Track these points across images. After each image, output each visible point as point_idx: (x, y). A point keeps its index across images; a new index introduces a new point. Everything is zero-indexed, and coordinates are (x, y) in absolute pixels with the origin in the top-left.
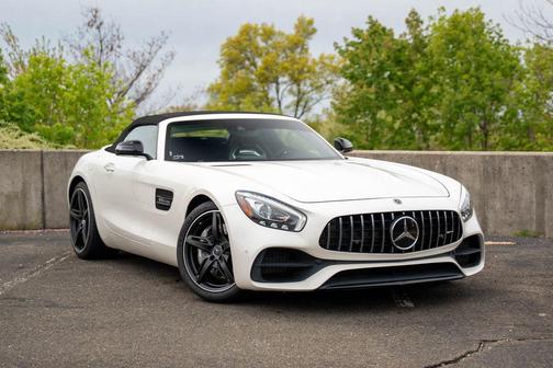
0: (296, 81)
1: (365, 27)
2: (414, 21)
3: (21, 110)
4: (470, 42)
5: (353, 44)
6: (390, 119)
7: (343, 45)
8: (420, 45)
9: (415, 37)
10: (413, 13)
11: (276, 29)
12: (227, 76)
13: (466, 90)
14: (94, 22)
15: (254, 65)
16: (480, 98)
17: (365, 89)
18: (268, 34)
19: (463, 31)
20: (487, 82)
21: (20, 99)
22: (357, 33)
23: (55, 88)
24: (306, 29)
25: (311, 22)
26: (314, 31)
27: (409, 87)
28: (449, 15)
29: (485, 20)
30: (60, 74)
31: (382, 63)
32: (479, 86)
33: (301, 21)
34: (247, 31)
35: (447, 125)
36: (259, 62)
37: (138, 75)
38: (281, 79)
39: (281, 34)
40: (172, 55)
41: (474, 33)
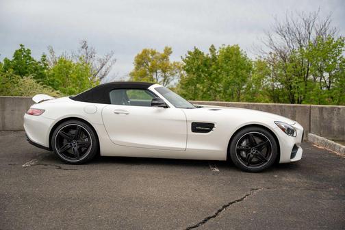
0: (164, 71)
1: (193, 51)
2: (212, 49)
3: (53, 81)
4: (234, 58)
5: (188, 57)
6: (201, 88)
7: (184, 57)
8: (214, 59)
9: (213, 55)
10: (212, 46)
11: (156, 51)
12: (137, 69)
13: (232, 77)
14: (85, 46)
15: (147, 65)
16: (237, 80)
17: (192, 75)
18: (153, 53)
19: (231, 53)
20: (240, 74)
21: (54, 76)
22: (190, 53)
23: (68, 73)
24: (168, 51)
25: (170, 49)
26: (171, 52)
27: (210, 75)
28: (226, 47)
29: (240, 50)
30: (70, 66)
31: (199, 66)
32: (237, 75)
33: (166, 48)
34: (145, 52)
35: (224, 91)
36: (149, 64)
37: (101, 68)
38: (158, 71)
39: (158, 53)
40: (115, 60)
41: (236, 54)
